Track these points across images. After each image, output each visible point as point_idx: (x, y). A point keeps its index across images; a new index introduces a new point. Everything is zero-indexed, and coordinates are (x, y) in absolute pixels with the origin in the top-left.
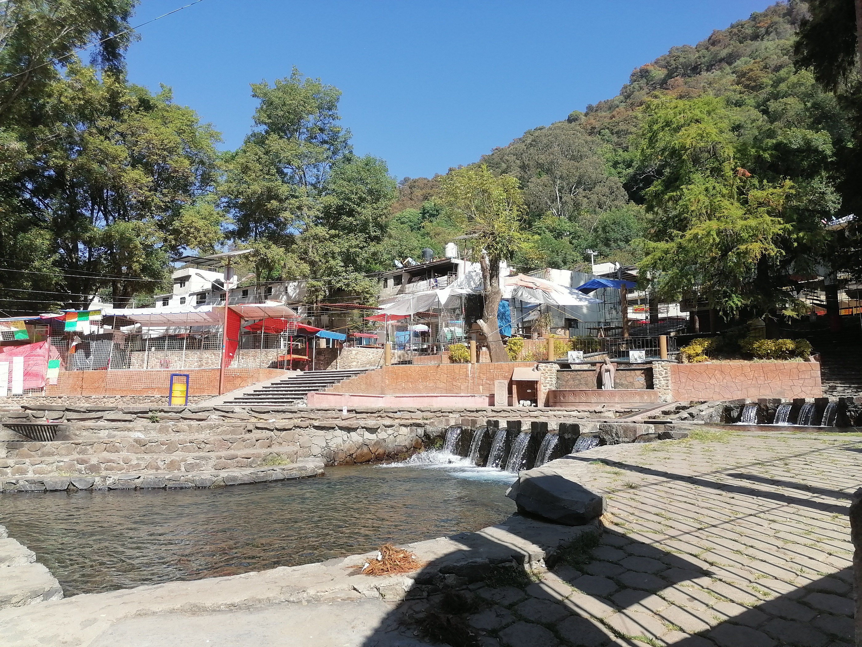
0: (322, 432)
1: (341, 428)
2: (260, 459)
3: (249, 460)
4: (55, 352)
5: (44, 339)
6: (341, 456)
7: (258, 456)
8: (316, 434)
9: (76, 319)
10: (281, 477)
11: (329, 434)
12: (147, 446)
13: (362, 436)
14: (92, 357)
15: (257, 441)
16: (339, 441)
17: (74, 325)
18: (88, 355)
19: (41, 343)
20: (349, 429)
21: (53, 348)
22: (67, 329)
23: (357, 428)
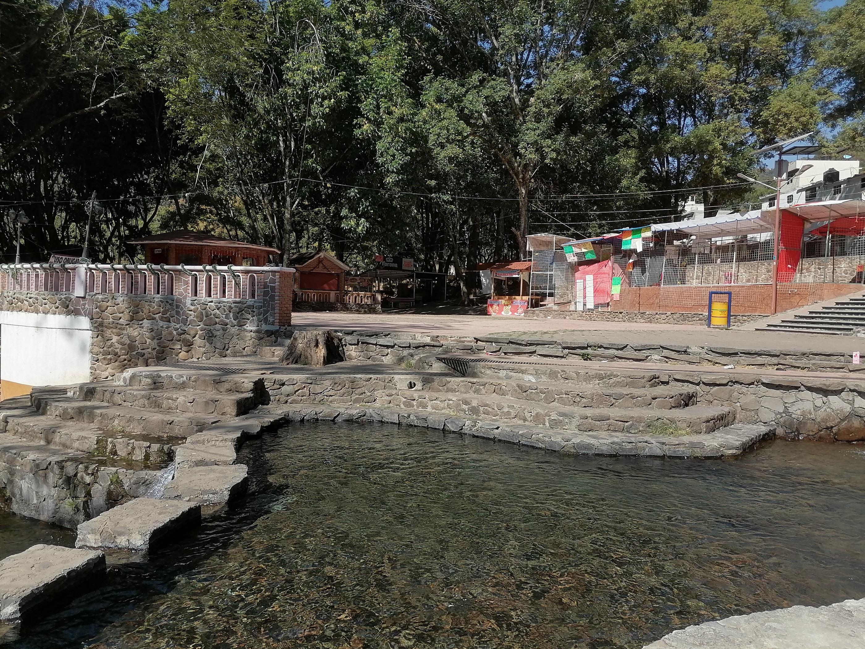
0: (778, 393)
1: (810, 389)
2: (643, 424)
3: (627, 424)
4: (618, 269)
5: (608, 258)
6: (812, 428)
7: (640, 420)
8: (767, 394)
9: (630, 238)
10: (659, 452)
11: (791, 396)
12: (528, 392)
13: (852, 402)
14: (647, 274)
15: (654, 399)
16: (808, 406)
17: (629, 243)
18: (643, 272)
19: (605, 262)
20: (825, 392)
21: (616, 266)
22: (624, 247)
23: (842, 390)
